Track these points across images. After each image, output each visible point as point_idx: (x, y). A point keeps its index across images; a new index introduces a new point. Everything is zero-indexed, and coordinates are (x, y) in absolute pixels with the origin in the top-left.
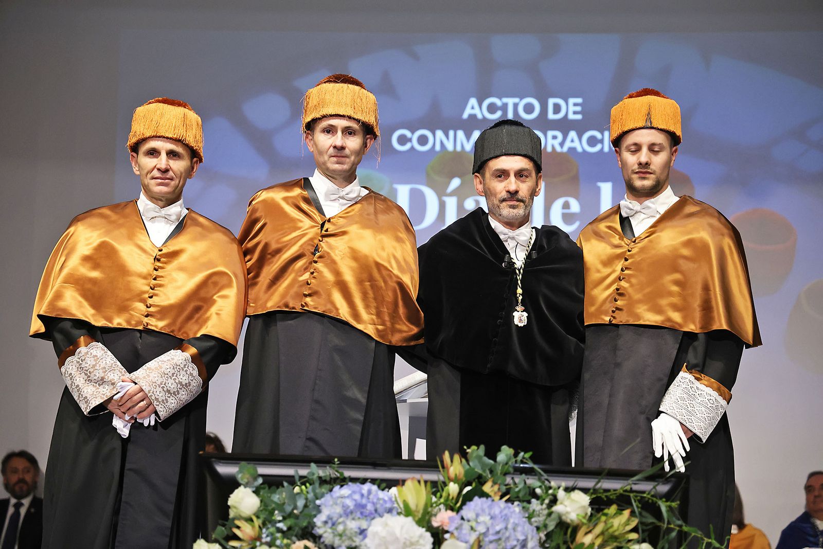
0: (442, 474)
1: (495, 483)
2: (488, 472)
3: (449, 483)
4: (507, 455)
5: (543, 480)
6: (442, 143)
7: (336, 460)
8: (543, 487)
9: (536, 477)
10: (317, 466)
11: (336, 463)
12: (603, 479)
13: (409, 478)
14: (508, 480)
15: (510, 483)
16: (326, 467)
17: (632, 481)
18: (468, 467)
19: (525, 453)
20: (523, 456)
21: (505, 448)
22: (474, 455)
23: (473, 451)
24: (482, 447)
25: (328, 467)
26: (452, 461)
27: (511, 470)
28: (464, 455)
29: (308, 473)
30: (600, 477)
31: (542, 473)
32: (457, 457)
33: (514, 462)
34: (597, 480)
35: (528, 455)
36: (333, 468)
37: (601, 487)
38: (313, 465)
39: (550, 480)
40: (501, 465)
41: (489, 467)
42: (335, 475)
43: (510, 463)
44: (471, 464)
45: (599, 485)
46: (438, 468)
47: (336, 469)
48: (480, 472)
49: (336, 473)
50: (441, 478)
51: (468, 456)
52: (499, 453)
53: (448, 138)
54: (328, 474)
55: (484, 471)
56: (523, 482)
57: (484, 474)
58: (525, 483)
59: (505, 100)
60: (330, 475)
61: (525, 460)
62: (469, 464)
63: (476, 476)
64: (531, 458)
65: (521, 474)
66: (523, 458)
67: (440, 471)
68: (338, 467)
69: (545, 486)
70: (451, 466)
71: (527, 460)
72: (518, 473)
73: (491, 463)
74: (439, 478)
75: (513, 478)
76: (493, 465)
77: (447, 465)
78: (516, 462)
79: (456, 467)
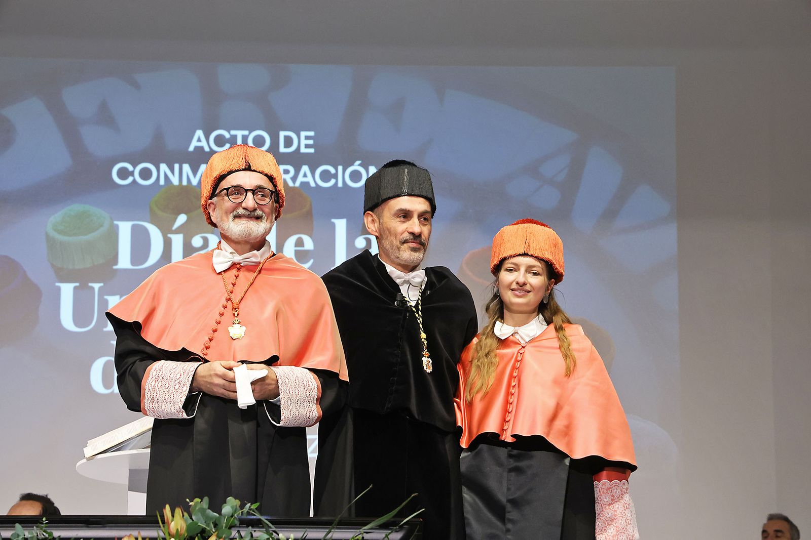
0: (162, 530)
1: (219, 537)
2: (212, 526)
3: (170, 539)
4: (232, 507)
5: (271, 532)
6: (166, 176)
7: (44, 519)
8: (271, 539)
9: (264, 529)
10: (23, 527)
11: (44, 522)
12: (333, 528)
13: (126, 535)
14: (234, 533)
15: (235, 537)
16: (33, 527)
17: (365, 530)
18: (191, 521)
19: (251, 505)
20: (250, 507)
21: (230, 499)
22: (197, 508)
23: (197, 503)
24: (206, 499)
25: (35, 527)
26: (173, 516)
27: (237, 523)
28: (187, 509)
29: (12, 535)
30: (331, 527)
31: (270, 525)
32: (178, 511)
33: (240, 515)
34: (328, 530)
35: (254, 506)
36: (41, 529)
37: (332, 536)
38: (17, 525)
39: (278, 532)
40: (226, 518)
41: (213, 521)
42: (43, 535)
43: (236, 515)
44: (193, 517)
45: (329, 536)
46: (159, 524)
47: (44, 529)
48: (204, 526)
49: (45, 534)
50: (162, 534)
51: (190, 509)
52: (225, 504)
53: (173, 171)
54: (36, 535)
55: (208, 525)
56: (250, 535)
57: (208, 529)
58: (252, 536)
59: (233, 132)
60: (37, 535)
61: (251, 512)
62: (191, 518)
63: (199, 531)
64: (259, 509)
65: (248, 527)
66: (250, 509)
67: (160, 526)
68: (46, 527)
69: (272, 538)
70: (172, 521)
71: (253, 511)
72: (245, 525)
73: (215, 516)
74: (158, 534)
75: (238, 531)
76: (216, 518)
77: (168, 520)
78: (242, 512)
79: (177, 522)
